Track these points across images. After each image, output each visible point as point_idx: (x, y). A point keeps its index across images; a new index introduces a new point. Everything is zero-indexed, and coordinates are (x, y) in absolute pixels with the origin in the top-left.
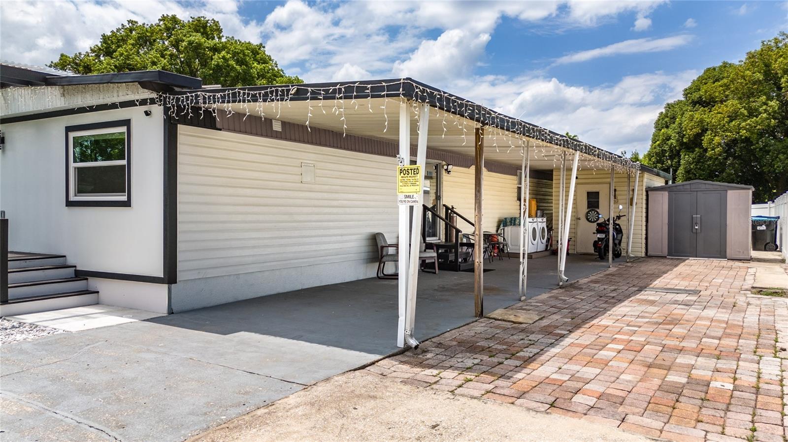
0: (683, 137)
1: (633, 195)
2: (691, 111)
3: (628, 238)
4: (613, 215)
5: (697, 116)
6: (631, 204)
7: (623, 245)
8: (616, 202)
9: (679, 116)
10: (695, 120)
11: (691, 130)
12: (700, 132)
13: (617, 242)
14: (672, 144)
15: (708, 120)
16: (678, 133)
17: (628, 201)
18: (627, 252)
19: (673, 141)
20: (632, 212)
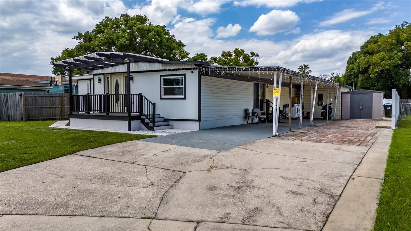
0: (360, 69)
1: (336, 95)
2: (363, 57)
3: (334, 111)
4: (328, 103)
5: (366, 59)
6: (335, 99)
7: (332, 114)
8: (330, 98)
9: (358, 59)
10: (365, 61)
11: (363, 65)
12: (367, 66)
13: (330, 113)
14: (355, 71)
15: (371, 61)
16: (358, 67)
17: (334, 97)
18: (334, 117)
19: (355, 70)
20: (336, 102)
